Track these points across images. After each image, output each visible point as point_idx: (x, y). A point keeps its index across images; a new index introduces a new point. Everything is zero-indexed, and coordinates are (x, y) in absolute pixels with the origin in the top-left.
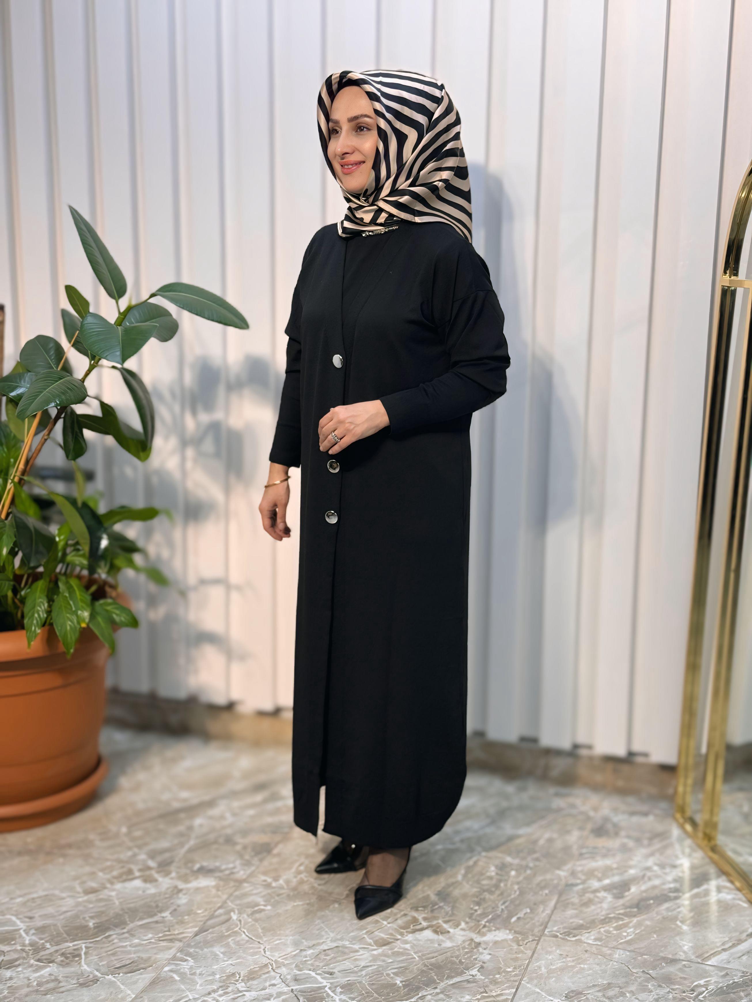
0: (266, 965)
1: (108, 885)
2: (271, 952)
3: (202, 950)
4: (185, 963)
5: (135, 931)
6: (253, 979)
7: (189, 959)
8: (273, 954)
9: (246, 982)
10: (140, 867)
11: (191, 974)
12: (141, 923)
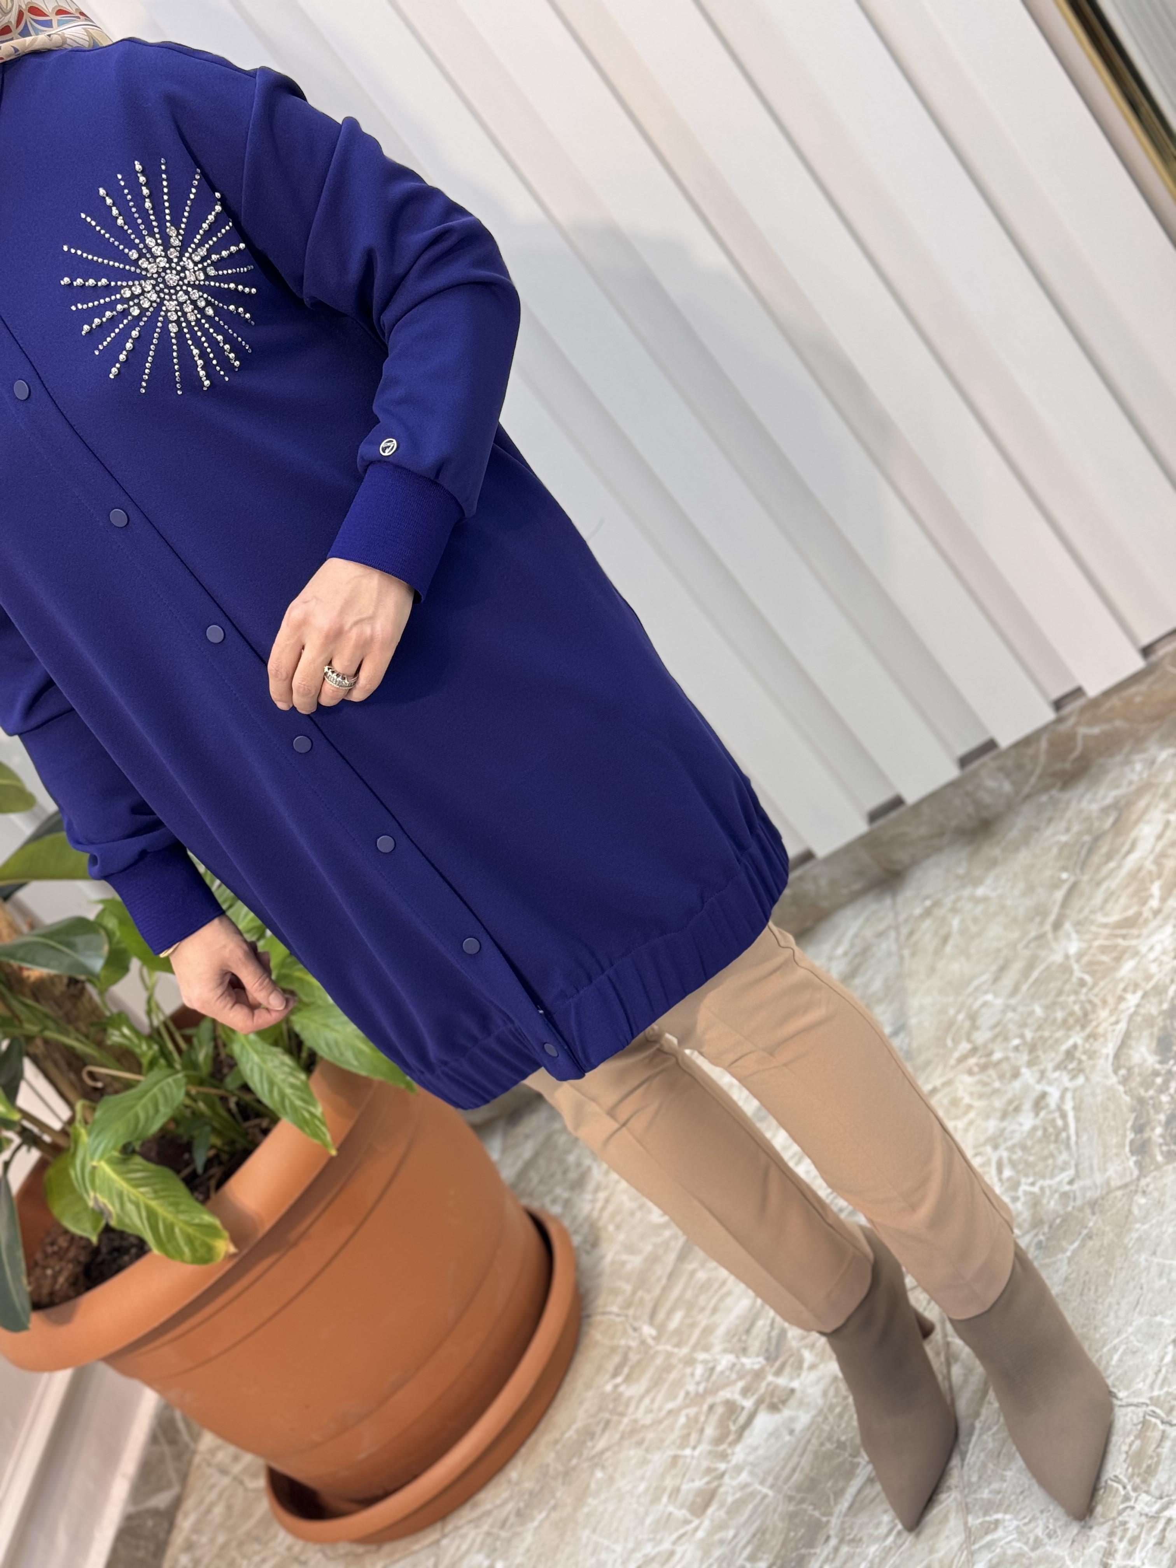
0: (1145, 1423)
1: (722, 1466)
2: (1127, 1388)
3: (1003, 1479)
4: (1000, 1533)
5: (851, 1527)
6: (1151, 1471)
7: (999, 1516)
8: (1131, 1390)
9: (1144, 1487)
10: (740, 1384)
11: (1034, 1549)
12: (845, 1504)
